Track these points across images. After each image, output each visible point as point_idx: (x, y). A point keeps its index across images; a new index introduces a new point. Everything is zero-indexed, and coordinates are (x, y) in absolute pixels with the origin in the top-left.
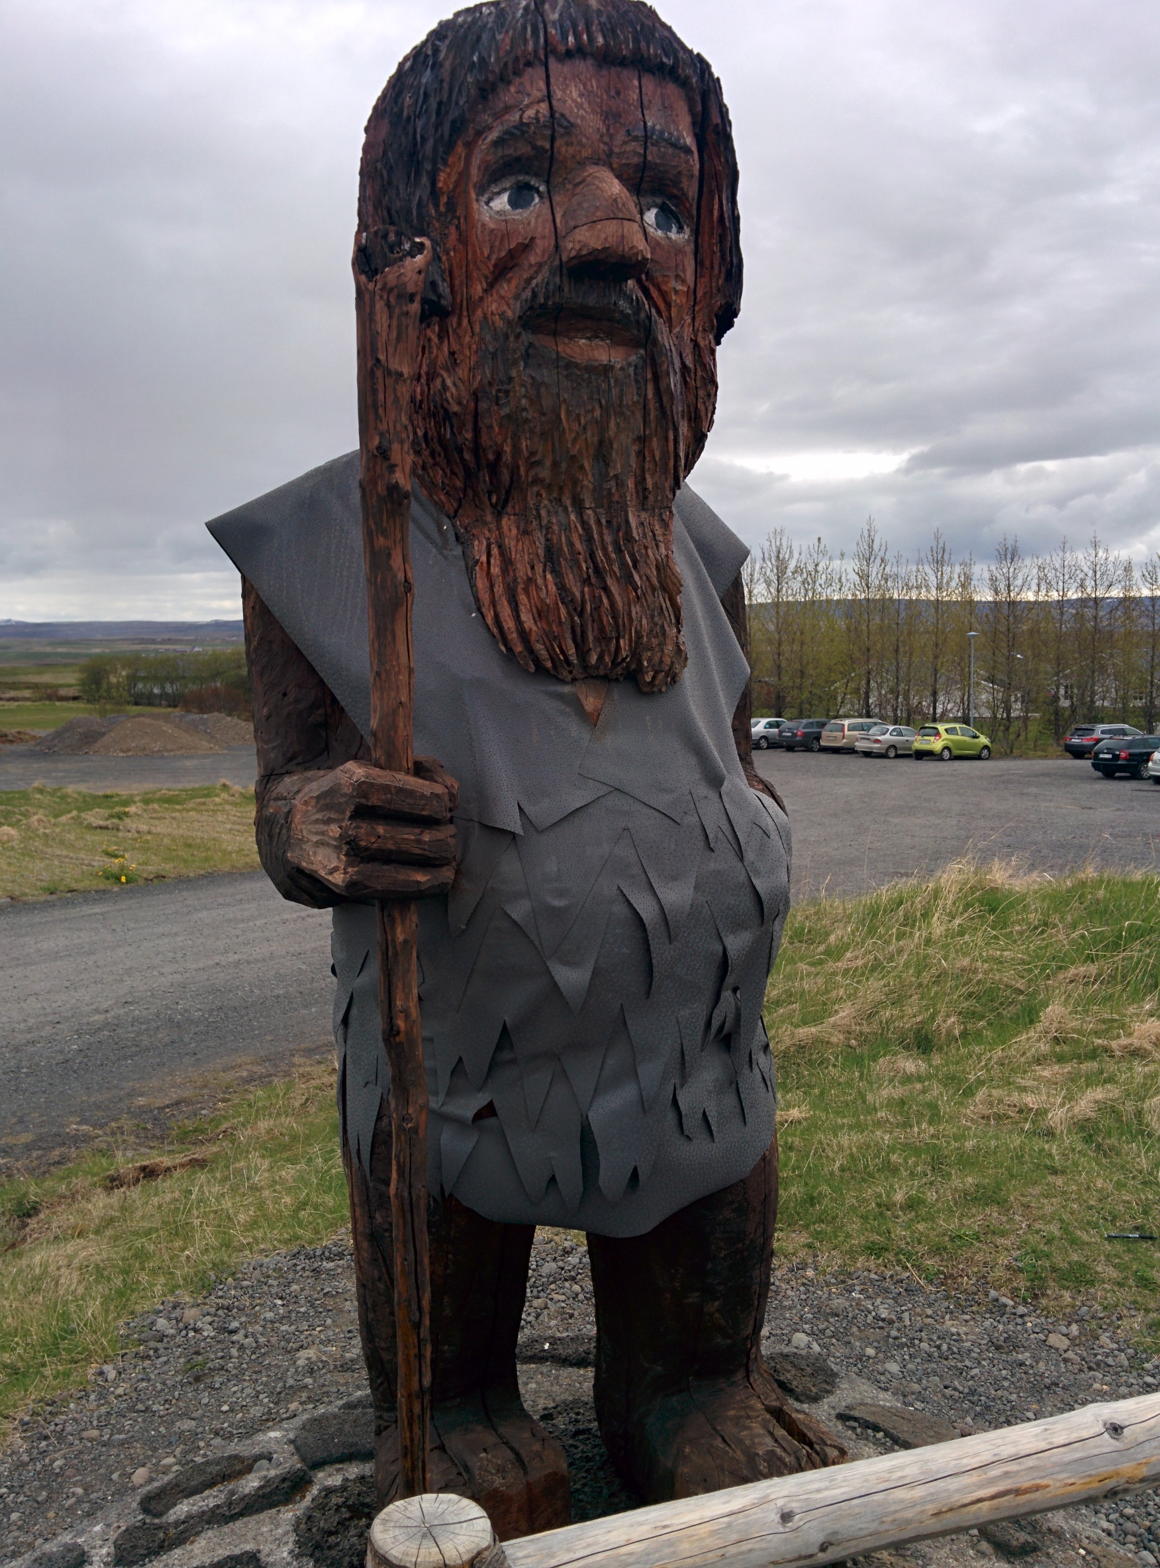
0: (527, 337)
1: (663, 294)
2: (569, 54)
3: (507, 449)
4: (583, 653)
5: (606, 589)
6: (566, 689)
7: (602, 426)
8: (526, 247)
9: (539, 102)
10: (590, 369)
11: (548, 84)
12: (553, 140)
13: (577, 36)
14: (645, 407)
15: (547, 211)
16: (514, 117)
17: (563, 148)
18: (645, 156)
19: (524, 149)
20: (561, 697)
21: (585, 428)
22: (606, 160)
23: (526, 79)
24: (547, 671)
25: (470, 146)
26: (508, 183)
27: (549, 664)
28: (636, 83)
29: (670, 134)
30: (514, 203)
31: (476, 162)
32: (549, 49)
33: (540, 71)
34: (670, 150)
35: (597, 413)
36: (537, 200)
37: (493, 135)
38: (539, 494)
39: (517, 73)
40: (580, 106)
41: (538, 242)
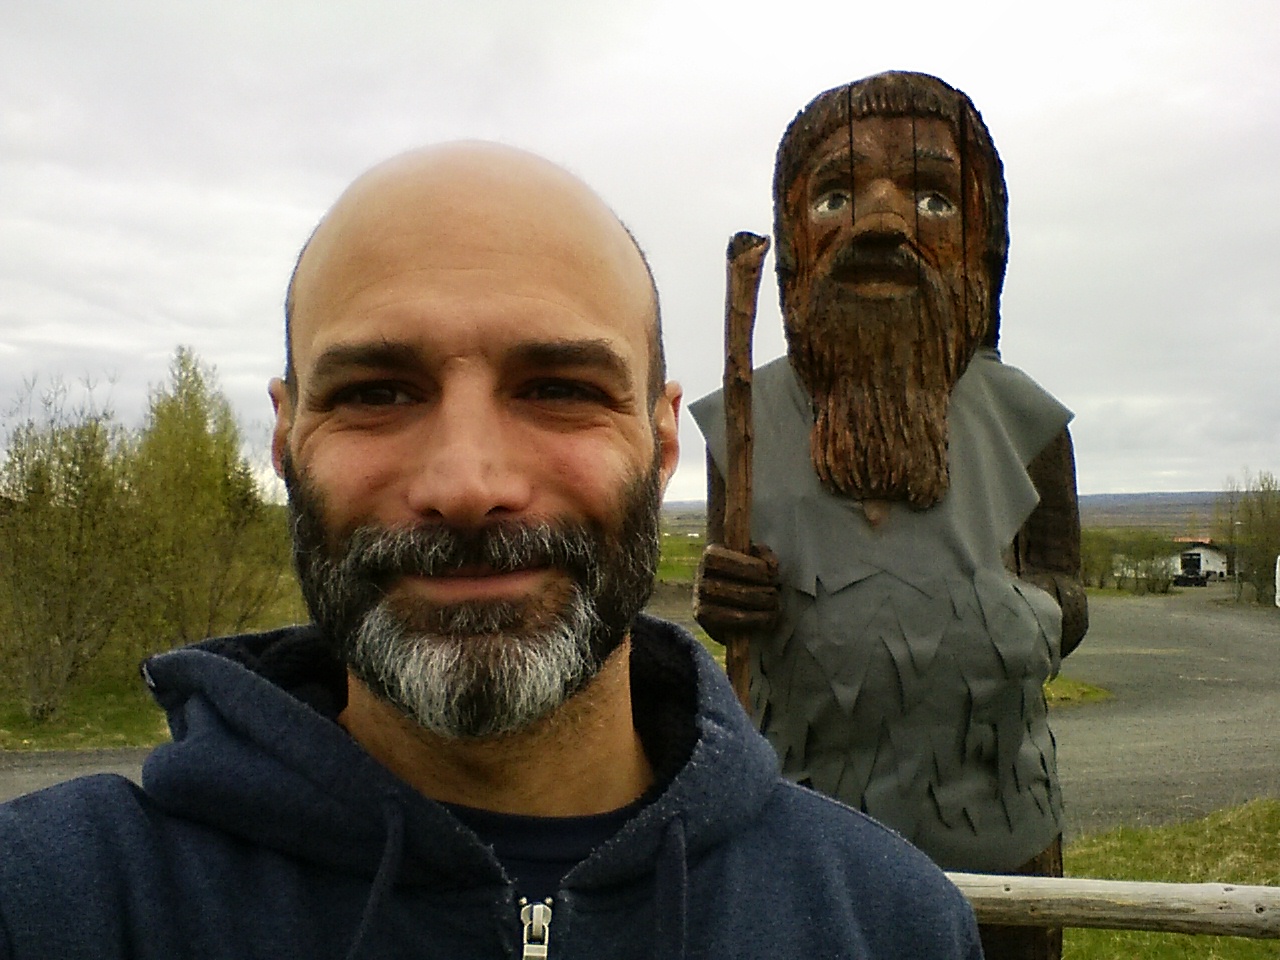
0: (838, 285)
1: (932, 251)
2: (864, 116)
3: (827, 354)
4: (866, 479)
5: (884, 440)
6: (857, 505)
7: (886, 337)
8: (836, 231)
9: (844, 147)
10: (878, 302)
11: (851, 135)
12: (852, 167)
13: (869, 105)
14: (919, 323)
15: (849, 209)
16: (828, 158)
17: (858, 171)
18: (915, 168)
19: (834, 175)
20: (853, 510)
21: (874, 338)
22: (887, 174)
23: (838, 134)
24: (841, 492)
25: (806, 177)
26: (827, 195)
27: (843, 488)
28: (911, 125)
29: (935, 152)
30: (832, 206)
31: (809, 186)
32: (852, 115)
33: (846, 128)
34: (935, 162)
35: (883, 327)
36: (845, 203)
37: (817, 170)
38: (846, 381)
39: (833, 132)
40: (869, 145)
41: (843, 229)
